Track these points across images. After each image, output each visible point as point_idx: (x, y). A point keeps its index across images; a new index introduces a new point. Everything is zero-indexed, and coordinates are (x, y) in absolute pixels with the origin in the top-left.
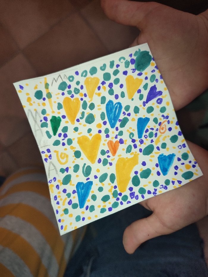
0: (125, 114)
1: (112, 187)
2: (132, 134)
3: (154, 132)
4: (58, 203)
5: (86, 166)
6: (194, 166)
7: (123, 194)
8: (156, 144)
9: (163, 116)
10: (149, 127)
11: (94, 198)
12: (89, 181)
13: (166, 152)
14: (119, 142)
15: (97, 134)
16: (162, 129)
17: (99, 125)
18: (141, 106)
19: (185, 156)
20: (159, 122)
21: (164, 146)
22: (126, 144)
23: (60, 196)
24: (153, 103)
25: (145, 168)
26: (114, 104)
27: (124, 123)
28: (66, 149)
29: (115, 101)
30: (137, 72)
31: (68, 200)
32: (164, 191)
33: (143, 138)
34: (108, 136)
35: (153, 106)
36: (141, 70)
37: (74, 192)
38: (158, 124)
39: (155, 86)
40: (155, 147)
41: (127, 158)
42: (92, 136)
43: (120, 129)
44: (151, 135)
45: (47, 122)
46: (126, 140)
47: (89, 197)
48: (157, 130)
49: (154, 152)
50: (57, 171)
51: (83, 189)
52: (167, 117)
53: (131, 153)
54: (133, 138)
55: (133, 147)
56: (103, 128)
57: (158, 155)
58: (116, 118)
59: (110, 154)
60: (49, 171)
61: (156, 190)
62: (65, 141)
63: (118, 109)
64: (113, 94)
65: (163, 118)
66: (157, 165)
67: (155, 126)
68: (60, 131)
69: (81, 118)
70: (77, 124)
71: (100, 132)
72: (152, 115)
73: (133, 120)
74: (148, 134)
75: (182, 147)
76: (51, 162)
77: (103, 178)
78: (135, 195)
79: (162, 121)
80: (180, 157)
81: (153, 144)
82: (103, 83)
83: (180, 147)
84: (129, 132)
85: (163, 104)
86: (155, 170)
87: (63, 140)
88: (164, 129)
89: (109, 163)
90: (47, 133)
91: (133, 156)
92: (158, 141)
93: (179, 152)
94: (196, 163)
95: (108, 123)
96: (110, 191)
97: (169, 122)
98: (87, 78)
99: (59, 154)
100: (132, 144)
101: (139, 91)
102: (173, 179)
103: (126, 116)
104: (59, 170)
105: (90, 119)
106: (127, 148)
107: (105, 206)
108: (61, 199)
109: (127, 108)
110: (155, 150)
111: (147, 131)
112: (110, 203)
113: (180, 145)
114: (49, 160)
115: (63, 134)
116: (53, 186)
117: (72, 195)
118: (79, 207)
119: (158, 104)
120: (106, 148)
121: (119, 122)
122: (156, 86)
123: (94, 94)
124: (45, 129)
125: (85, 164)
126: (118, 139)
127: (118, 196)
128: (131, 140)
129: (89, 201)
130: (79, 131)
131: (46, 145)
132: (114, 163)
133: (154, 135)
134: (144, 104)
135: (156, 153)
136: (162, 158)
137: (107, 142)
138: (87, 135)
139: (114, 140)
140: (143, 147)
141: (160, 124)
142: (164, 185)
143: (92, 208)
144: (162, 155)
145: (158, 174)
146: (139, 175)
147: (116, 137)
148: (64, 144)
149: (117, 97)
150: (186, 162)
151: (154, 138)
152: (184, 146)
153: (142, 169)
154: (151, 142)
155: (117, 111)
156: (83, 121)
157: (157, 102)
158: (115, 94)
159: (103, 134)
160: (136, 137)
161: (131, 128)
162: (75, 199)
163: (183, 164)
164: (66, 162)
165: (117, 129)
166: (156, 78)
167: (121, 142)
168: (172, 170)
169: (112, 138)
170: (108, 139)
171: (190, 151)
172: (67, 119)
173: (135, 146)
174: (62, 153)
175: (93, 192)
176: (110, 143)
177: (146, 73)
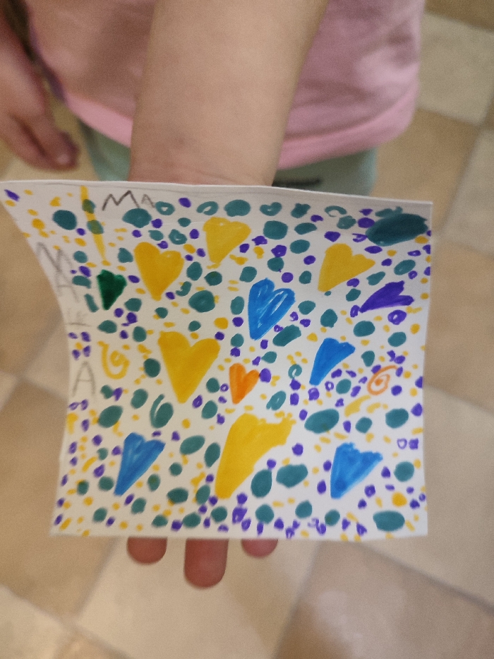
0: (296, 319)
1: (202, 474)
2: (296, 368)
3: (355, 382)
4: (74, 461)
5: (162, 402)
6: (414, 505)
7: (219, 504)
8: (347, 413)
9: (392, 354)
10: (346, 366)
11: (154, 482)
12: (157, 438)
13: (361, 443)
14: (260, 375)
15: (209, 341)
16: (378, 383)
17: (221, 322)
18: (344, 313)
19: (405, 471)
20: (375, 363)
21: (364, 425)
22: (274, 385)
23: (83, 448)
24: (379, 316)
25: (296, 461)
26: (275, 289)
27: (286, 336)
28: (126, 347)
29: (279, 284)
30: (368, 243)
31: (97, 464)
32: (314, 534)
33: (321, 387)
34: (235, 352)
35: (375, 324)
36: (381, 242)
37: (116, 451)
38: (371, 368)
39: (402, 283)
40: (342, 420)
41: (263, 420)
42: (198, 340)
43: (271, 347)
44: (343, 387)
45: (90, 278)
46: (277, 378)
47: (144, 478)
48: (364, 380)
49: (333, 431)
50: (94, 388)
51: (138, 450)
52: (401, 360)
53: (278, 411)
54: (297, 378)
55: (288, 400)
56: (231, 331)
57: (339, 443)
58: (269, 320)
59: (228, 395)
60: (78, 380)
61: (296, 525)
62: (130, 329)
63: (280, 303)
64: (280, 270)
65: (389, 358)
66: (327, 466)
67: (361, 371)
68: (120, 302)
69: (180, 294)
70: (165, 303)
71: (220, 336)
72: (365, 343)
73: (313, 337)
74: (336, 381)
75: (408, 445)
76: (86, 364)
77: (192, 445)
78: (246, 517)
79: (383, 365)
80: (392, 469)
81: (340, 410)
82: (259, 241)
83: (402, 444)
84: (292, 361)
85: (403, 327)
86: (317, 474)
87: (125, 325)
88: (382, 386)
89: (219, 416)
90: (89, 299)
91: (278, 421)
92: (354, 408)
93: (395, 455)
94: (423, 498)
95: (246, 325)
96: (195, 481)
97: (399, 372)
98: (212, 219)
99: (110, 352)
100: (289, 392)
101: (354, 282)
102: (350, 515)
103: (297, 324)
104: (99, 387)
105: (203, 302)
106: (274, 398)
107: (169, 512)
108: (83, 456)
109: (307, 307)
110: (339, 427)
111: (338, 373)
112: (182, 510)
113: (406, 441)
114: (82, 357)
115: (126, 312)
116: (75, 418)
117: (110, 458)
118: (113, 489)
119: (391, 324)
120: (223, 378)
121: (275, 330)
122: (405, 286)
123: (228, 256)
124: (82, 290)
125: (161, 397)
126: (259, 368)
127: (207, 504)
128: (290, 381)
129: (140, 485)
130: (167, 319)
131: (83, 323)
132: (230, 420)
133: (351, 391)
134: (355, 311)
135: (338, 436)
136: (346, 453)
137: (231, 364)
138: (187, 333)
139: (249, 368)
140: (313, 408)
141: (377, 369)
142: (322, 521)
143: (139, 506)
144: (351, 445)
145: (321, 488)
146: (274, 472)
147: (256, 362)
148: (124, 335)
149: (287, 278)
150: (401, 487)
151: (347, 397)
152: (414, 444)
153: (287, 460)
154: (337, 405)
155: (278, 306)
156: (183, 301)
157: (389, 318)
158: (284, 270)
159: (226, 345)
160: (304, 379)
161: (299, 354)
162: (113, 469)
163: (390, 488)
164: (121, 375)
165: (264, 345)
166: (414, 269)
167: (265, 376)
168: (356, 491)
169: (246, 361)
170: (235, 360)
171: (422, 464)
172: (140, 285)
173: (294, 400)
174: (115, 354)
175: (157, 468)
176: (237, 370)
177: (392, 253)
